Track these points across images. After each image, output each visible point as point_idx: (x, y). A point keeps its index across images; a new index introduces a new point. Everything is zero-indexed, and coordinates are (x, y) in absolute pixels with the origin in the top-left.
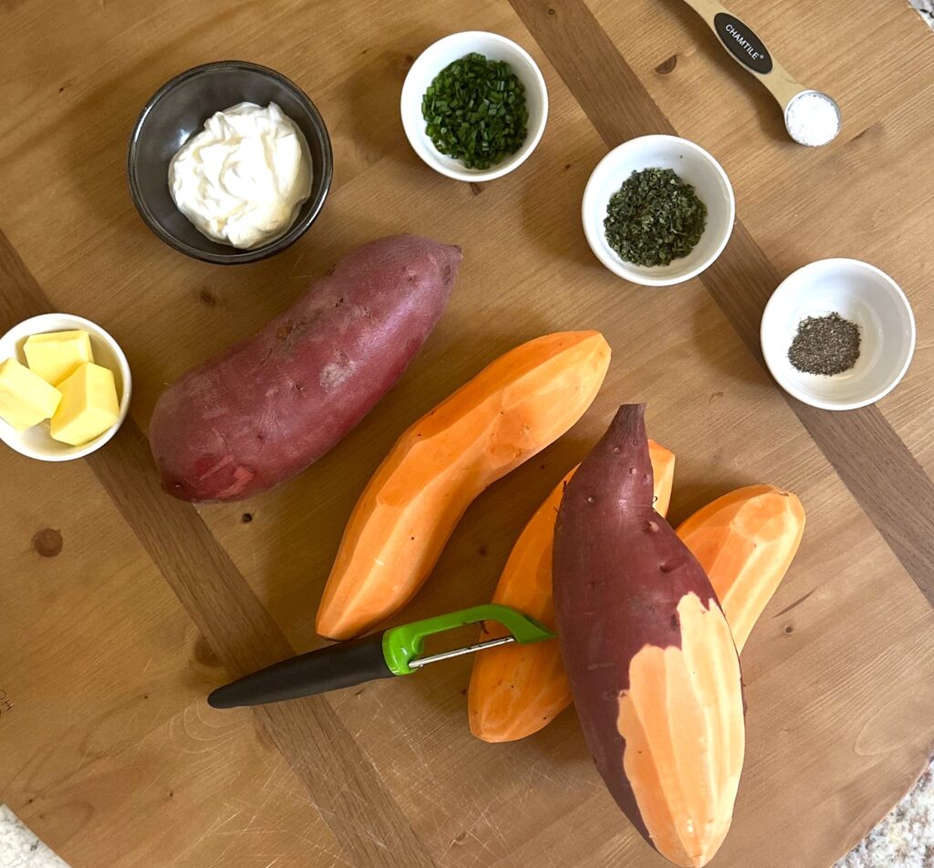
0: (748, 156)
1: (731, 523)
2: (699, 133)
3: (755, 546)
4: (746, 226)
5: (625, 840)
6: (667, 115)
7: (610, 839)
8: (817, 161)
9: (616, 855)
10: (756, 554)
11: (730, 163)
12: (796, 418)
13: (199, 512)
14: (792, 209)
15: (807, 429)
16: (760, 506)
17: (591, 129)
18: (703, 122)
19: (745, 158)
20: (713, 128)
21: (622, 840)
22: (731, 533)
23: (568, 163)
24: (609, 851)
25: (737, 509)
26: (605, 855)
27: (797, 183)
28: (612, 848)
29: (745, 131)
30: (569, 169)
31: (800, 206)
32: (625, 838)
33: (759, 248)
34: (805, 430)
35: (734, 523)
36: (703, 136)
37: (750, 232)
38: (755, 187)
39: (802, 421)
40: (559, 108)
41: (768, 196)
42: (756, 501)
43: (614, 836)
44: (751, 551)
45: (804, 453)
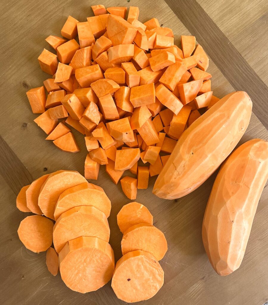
0: (232, 17)
1: (249, 155)
2: (212, 9)
3: (260, 162)
4: (233, 44)
5: (199, 286)
6: (199, 3)
7: (192, 285)
8: (259, 17)
9: (195, 292)
10: (261, 166)
11: (225, 20)
12: (257, 118)
13: (27, 168)
14: (250, 36)
15: (261, 122)
16: (258, 147)
17: (170, 10)
18: (213, 5)
19: (231, 18)
20: (217, 7)
21: (197, 286)
22: (249, 159)
23: (162, 24)
24: (192, 290)
25: (250, 149)
26: (191, 292)
27: (252, 26)
28: (193, 289)
29: (230, 7)
30: (163, 26)
31: (253, 35)
32: (198, 285)
33: (238, 52)
34: (261, 123)
35: (250, 155)
36: (213, 11)
37: (235, 47)
38: (235, 29)
39: (259, 119)
40: (157, 3)
41: (241, 32)
42: (256, 145)
43: (194, 284)
44: (259, 165)
45: (261, 132)
